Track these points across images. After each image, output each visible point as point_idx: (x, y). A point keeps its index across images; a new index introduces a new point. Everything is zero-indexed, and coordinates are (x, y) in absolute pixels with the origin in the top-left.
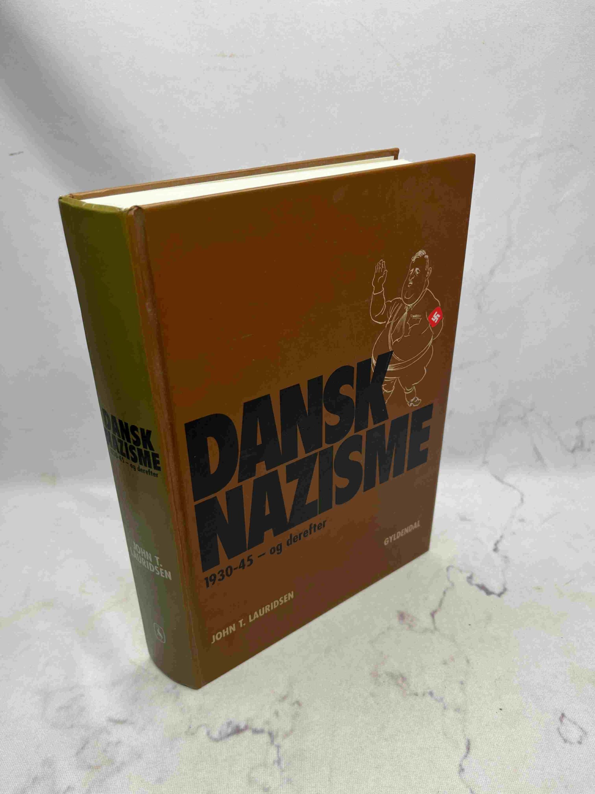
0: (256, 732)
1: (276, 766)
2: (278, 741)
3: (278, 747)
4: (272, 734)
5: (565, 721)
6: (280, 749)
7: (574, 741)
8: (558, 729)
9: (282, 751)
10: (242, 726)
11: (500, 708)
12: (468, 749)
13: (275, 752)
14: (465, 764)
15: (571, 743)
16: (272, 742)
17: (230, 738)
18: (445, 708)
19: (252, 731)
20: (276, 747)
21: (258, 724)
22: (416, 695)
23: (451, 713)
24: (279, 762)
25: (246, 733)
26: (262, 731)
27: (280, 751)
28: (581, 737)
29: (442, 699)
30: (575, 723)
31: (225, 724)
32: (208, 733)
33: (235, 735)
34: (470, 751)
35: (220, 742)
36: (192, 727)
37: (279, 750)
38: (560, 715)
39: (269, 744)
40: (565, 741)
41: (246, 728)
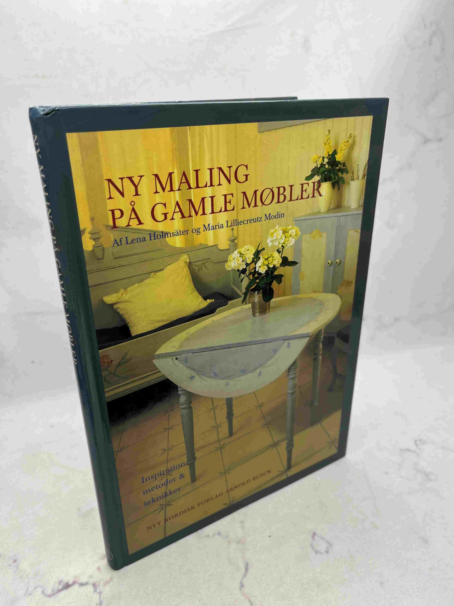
0: (82, 585)
2: (100, 588)
3: (100, 593)
5: (316, 538)
6: (101, 594)
7: (324, 551)
8: (311, 545)
9: (103, 596)
10: (71, 582)
11: (270, 535)
12: (247, 569)
13: (97, 597)
14: (245, 581)
15: (321, 553)
16: (95, 590)
17: (61, 593)
18: (229, 543)
19: (78, 585)
20: (98, 595)
21: (84, 579)
22: (208, 536)
23: (234, 545)
25: (74, 587)
26: (87, 584)
28: (327, 548)
29: (227, 536)
30: (323, 538)
31: (57, 582)
32: (43, 592)
33: (65, 590)
34: (248, 570)
35: (53, 597)
36: (29, 590)
38: (312, 534)
40: (317, 552)
41: (74, 583)
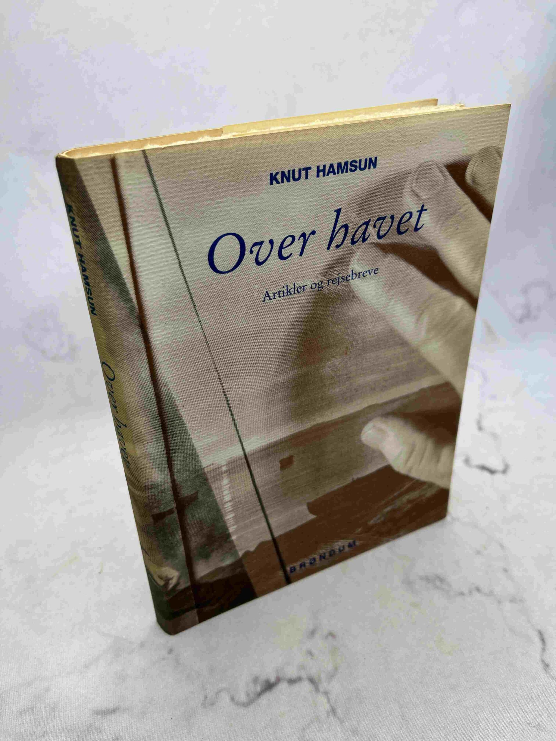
1: (332, 717)
4: (312, 679)
24: (333, 711)
27: (330, 697)
37: (328, 697)
39: (314, 693)
